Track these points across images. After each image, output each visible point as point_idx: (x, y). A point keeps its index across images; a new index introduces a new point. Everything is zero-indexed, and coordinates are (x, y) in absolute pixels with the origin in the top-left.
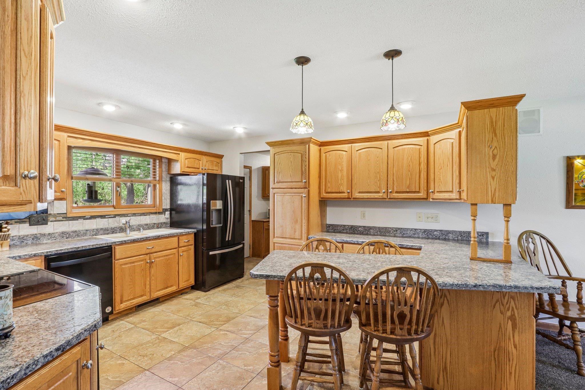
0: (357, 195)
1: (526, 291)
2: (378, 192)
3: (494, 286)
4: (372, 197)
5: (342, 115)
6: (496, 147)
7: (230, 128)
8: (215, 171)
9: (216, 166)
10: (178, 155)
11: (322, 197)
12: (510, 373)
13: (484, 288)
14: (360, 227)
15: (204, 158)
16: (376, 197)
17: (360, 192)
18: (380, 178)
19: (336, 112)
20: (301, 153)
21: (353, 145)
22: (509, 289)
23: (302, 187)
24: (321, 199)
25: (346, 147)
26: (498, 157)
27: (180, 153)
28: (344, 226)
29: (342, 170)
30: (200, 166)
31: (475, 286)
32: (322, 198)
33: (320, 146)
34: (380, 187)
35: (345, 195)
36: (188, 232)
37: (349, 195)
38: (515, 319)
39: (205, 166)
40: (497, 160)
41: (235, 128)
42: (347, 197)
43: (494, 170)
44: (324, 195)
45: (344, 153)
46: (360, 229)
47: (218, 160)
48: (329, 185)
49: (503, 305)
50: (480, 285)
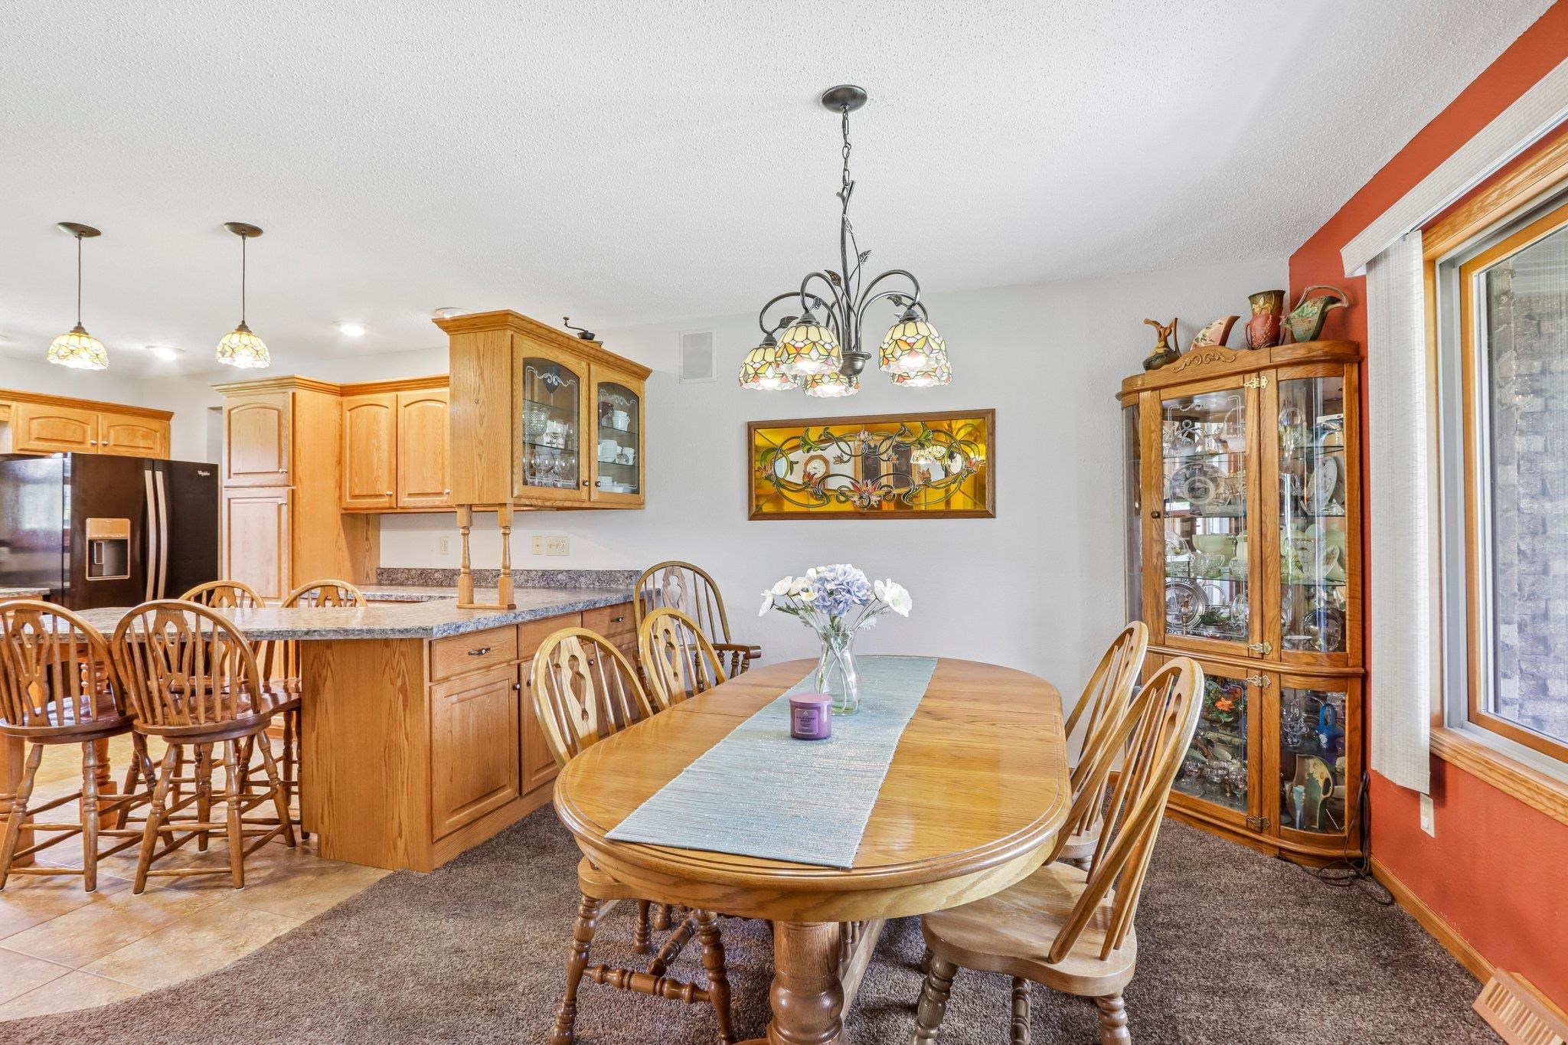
0: (405, 501)
1: (384, 636)
2: (440, 494)
3: (336, 631)
4: (430, 504)
5: (352, 331)
6: (483, 401)
7: (138, 347)
8: (141, 450)
9: (145, 437)
10: (6, 409)
11: (344, 506)
12: (403, 783)
13: (321, 635)
14: (437, 571)
15: (104, 420)
16: (437, 503)
17: (410, 495)
18: (443, 463)
19: (337, 323)
20: (278, 410)
21: (399, 393)
22: (358, 635)
23: (280, 483)
24: (344, 512)
25: (387, 398)
26: (486, 419)
27: (14, 404)
28: (409, 570)
29: (378, 449)
30: (84, 438)
31: (307, 633)
32: (345, 509)
33: (342, 395)
34: (443, 484)
35: (384, 502)
36: (18, 593)
37: (391, 502)
38: (406, 691)
39: (106, 436)
40: (485, 425)
41: (152, 349)
42: (387, 505)
43: (481, 443)
44: (348, 501)
45: (383, 411)
46: (436, 575)
47: (154, 424)
48: (356, 481)
49: (393, 669)
50: (315, 631)
